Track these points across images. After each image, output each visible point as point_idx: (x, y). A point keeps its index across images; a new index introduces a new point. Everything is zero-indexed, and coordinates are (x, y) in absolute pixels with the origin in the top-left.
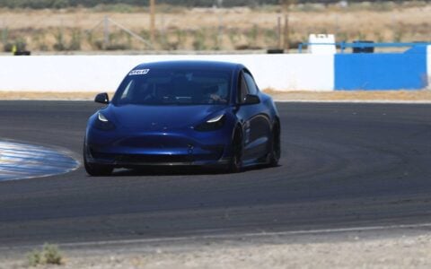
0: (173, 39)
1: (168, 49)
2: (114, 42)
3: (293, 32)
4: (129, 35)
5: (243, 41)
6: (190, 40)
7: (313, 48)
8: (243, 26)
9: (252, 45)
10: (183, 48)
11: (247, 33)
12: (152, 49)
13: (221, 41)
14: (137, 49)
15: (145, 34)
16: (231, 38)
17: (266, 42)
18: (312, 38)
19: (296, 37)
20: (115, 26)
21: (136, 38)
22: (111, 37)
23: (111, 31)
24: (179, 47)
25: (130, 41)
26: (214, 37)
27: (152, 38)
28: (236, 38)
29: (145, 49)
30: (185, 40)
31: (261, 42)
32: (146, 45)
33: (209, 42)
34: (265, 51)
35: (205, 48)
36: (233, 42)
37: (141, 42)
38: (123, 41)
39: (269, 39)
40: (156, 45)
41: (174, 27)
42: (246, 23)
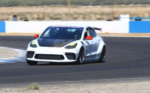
0: (76, 16)
1: (73, 19)
3: (115, 14)
4: (61, 15)
5: (99, 17)
6: (82, 16)
8: (99, 12)
11: (100, 14)
12: (69, 19)
13: (91, 16)
14: (64, 19)
15: (66, 14)
19: (116, 16)
20: (56, 12)
21: (64, 16)
22: (56, 15)
23: (55, 13)
25: (61, 17)
26: (89, 16)
27: (69, 15)
28: (96, 16)
29: (66, 19)
30: (80, 16)
31: (104, 17)
33: (87, 17)
34: (106, 20)
35: (86, 19)
38: (59, 17)
39: (108, 16)
41: (76, 12)
42: (100, 11)
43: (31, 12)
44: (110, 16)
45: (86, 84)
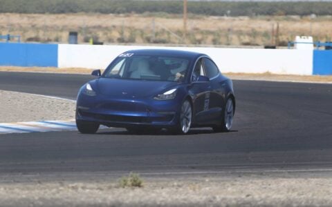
0: (198, 37)
1: (195, 44)
2: (158, 38)
3: (281, 35)
4: (169, 33)
5: (247, 39)
6: (210, 37)
7: (298, 46)
8: (245, 29)
9: (253, 43)
10: (205, 43)
11: (249, 35)
12: (183, 43)
13: (231, 38)
14: (174, 43)
15: (179, 32)
16: (239, 37)
17: (263, 41)
18: (298, 39)
19: (283, 38)
20: (157, 27)
21: (173, 35)
22: (157, 34)
23: (155, 30)
24: (202, 42)
25: (169, 37)
26: (227, 36)
27: (184, 35)
28: (242, 37)
29: (179, 43)
30: (207, 37)
31: (258, 40)
32: (180, 40)
33: (223, 40)
34: (263, 46)
35: (220, 44)
36: (240, 40)
37: (176, 38)
38: (165, 37)
39: (264, 38)
40: (187, 41)
41: (197, 29)
42: (247, 27)
43: (104, 26)
44: (269, 39)
45: (239, 179)
